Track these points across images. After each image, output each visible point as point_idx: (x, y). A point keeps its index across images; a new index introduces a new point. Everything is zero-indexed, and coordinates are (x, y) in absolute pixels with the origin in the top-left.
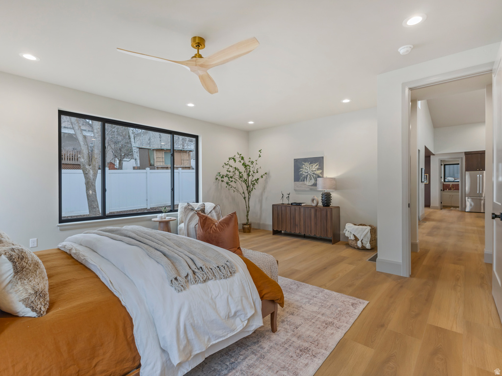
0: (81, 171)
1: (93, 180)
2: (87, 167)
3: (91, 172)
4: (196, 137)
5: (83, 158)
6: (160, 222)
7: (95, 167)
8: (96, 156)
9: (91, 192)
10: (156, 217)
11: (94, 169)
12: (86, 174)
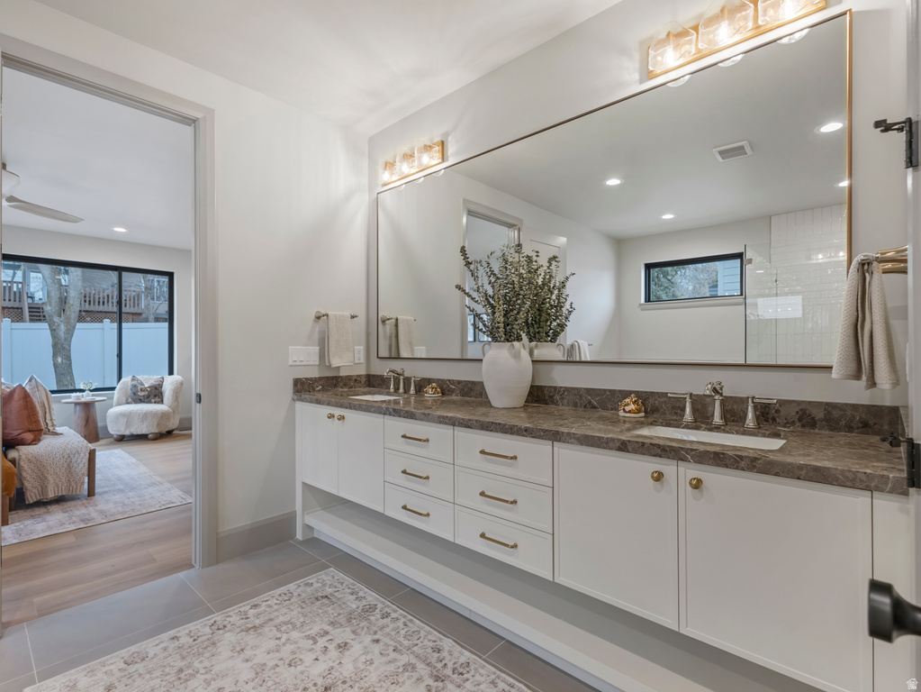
0: (45, 325)
1: (66, 339)
2: (56, 319)
3: (63, 327)
4: (170, 275)
5: (50, 305)
6: (76, 404)
7: (69, 319)
8: (71, 302)
9: (60, 360)
10: (70, 397)
11: (67, 322)
12: (53, 331)
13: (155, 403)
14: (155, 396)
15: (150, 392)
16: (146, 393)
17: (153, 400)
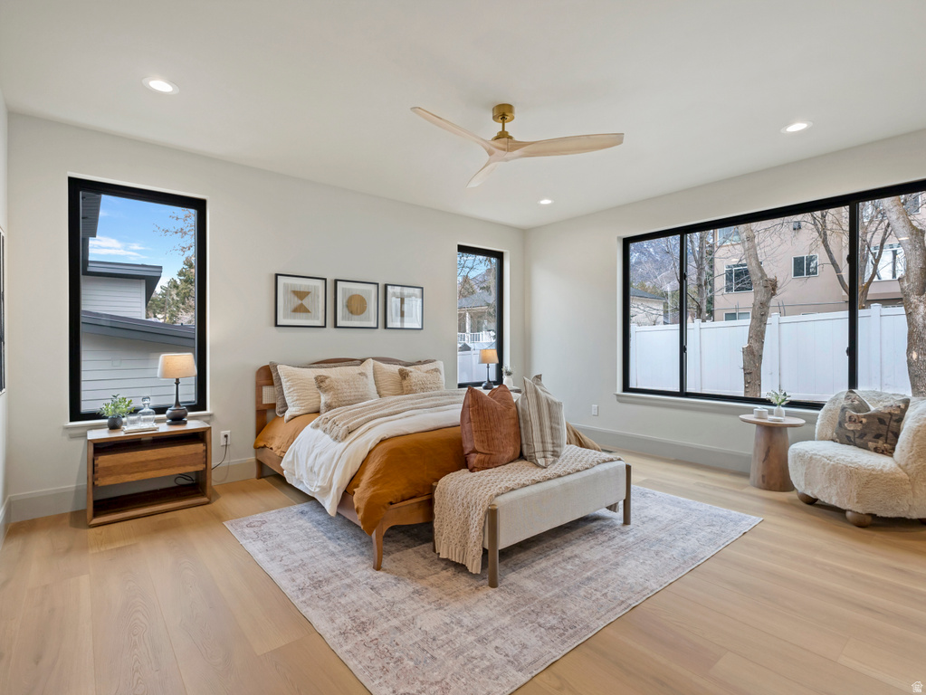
5: (908, 280)
9: (915, 356)
12: (909, 315)
13: (876, 450)
14: (878, 437)
15: (866, 426)
16: (859, 427)
17: (870, 444)
